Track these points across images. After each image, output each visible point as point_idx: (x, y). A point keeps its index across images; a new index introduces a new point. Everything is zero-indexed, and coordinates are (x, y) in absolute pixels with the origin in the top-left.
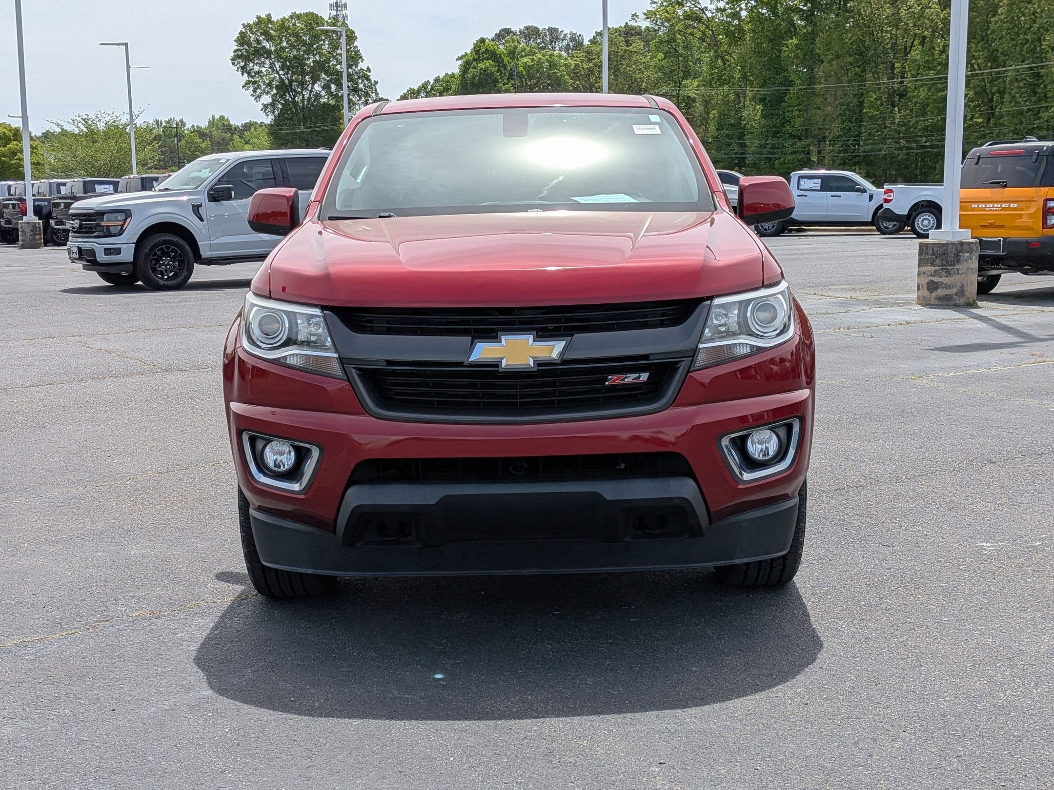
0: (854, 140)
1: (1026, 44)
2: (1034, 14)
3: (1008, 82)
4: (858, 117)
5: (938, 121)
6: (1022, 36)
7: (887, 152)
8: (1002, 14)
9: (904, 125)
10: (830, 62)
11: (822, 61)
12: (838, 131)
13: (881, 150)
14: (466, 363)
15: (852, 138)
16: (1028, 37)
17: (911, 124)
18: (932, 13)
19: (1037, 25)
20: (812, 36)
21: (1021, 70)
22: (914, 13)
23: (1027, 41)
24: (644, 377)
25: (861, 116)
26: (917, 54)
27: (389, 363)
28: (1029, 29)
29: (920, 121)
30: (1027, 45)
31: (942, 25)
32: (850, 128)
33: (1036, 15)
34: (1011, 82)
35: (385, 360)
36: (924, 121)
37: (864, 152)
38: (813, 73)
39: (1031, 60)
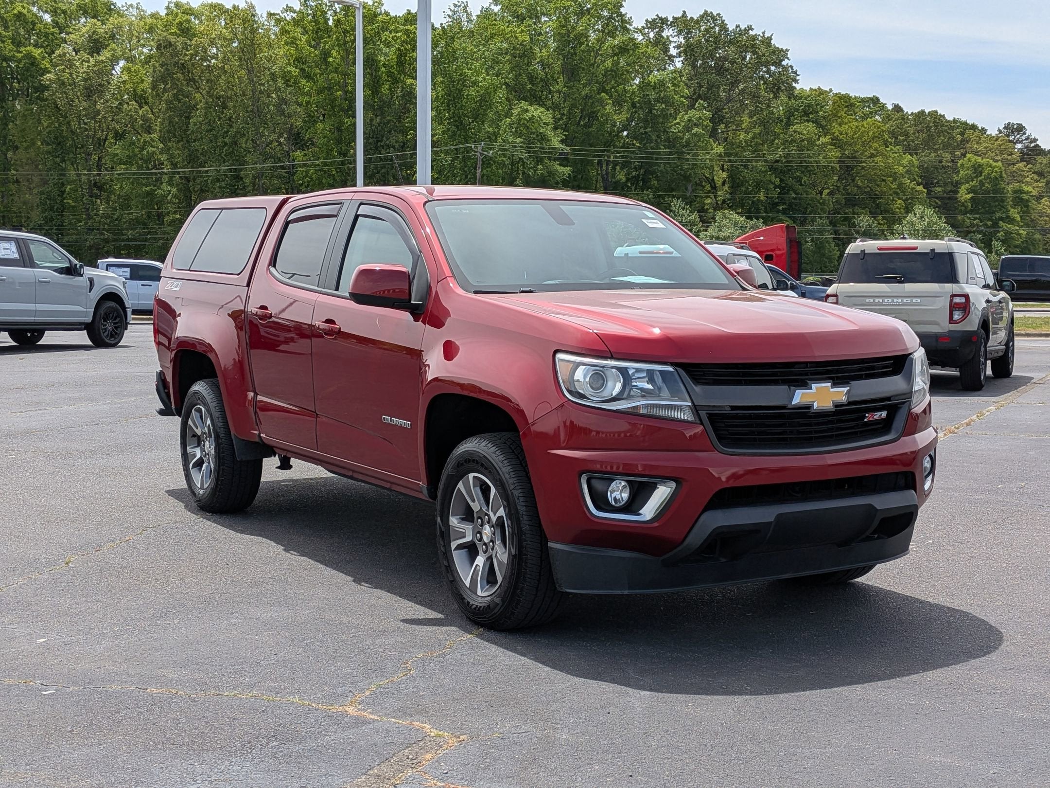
0: (56, 230)
1: (224, 146)
2: (230, 119)
3: (209, 181)
4: (60, 207)
5: (142, 215)
6: (220, 140)
7: (92, 243)
8: (200, 116)
9: (108, 217)
10: (26, 149)
11: (17, 148)
12: (40, 220)
13: (86, 240)
14: (789, 406)
15: (55, 228)
16: (227, 140)
17: (115, 217)
18: (131, 109)
19: (234, 130)
20: (4, 121)
21: (221, 171)
22: (112, 108)
23: (226, 144)
24: (884, 414)
25: (63, 206)
26: (118, 149)
27: (733, 408)
28: (227, 132)
29: (125, 214)
30: (226, 148)
31: (141, 122)
32: (52, 217)
33: (232, 120)
34: (213, 182)
35: (730, 406)
36: (128, 214)
37: (68, 242)
38: (6, 158)
39: (231, 162)
